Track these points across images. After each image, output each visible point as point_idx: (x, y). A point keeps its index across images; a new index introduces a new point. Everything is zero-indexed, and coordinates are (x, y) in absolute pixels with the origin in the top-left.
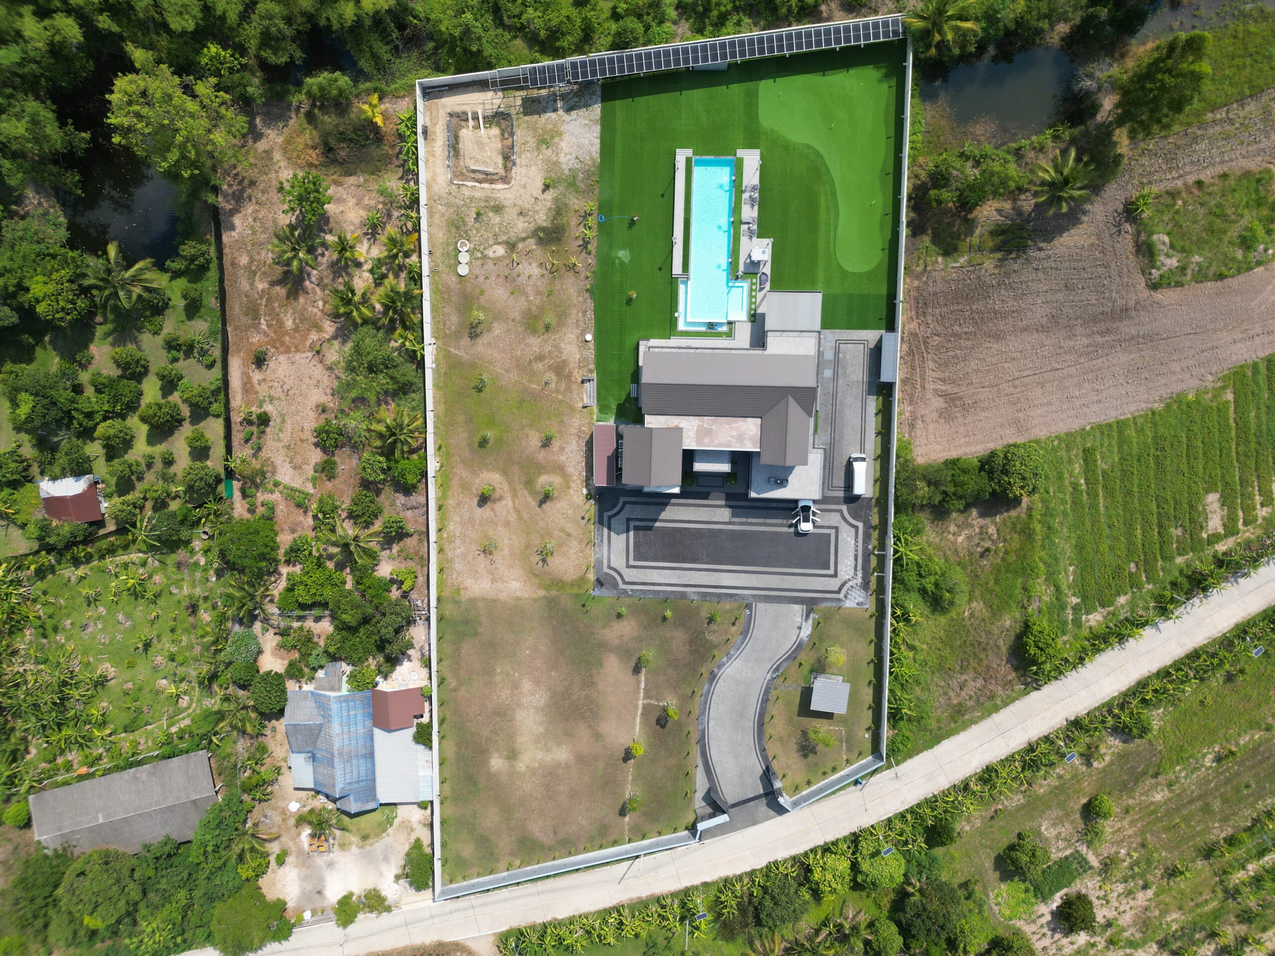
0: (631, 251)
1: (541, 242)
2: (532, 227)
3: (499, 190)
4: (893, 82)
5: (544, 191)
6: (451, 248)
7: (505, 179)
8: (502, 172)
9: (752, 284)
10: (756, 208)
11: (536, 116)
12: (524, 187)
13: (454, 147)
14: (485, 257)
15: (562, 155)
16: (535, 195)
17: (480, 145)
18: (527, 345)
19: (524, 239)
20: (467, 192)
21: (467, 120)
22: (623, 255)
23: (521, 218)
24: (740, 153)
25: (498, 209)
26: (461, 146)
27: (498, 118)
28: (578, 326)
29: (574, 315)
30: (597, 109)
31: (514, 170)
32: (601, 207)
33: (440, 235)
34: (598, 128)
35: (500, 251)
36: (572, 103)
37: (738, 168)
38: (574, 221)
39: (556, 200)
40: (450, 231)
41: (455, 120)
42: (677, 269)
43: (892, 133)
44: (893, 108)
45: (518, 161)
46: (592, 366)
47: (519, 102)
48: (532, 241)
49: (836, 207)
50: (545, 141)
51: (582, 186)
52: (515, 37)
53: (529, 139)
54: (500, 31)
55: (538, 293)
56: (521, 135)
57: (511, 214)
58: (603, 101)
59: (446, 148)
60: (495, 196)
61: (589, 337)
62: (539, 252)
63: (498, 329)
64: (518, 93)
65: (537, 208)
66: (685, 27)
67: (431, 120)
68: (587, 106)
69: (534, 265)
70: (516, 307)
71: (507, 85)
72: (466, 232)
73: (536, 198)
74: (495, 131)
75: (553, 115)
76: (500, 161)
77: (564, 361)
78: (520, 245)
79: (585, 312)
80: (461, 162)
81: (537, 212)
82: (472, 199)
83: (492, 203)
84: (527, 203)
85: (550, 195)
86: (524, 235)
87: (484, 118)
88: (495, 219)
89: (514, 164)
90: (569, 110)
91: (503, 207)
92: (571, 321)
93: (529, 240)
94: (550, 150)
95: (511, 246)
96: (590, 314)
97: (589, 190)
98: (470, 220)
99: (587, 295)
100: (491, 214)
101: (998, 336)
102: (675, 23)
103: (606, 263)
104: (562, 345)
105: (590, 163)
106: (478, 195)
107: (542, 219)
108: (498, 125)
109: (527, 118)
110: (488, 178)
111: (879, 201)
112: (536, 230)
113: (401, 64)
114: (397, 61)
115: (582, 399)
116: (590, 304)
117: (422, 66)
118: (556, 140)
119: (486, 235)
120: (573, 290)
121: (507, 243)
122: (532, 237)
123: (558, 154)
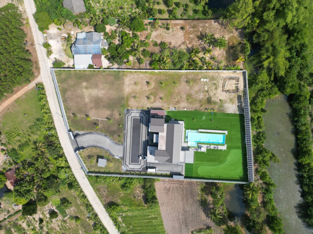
0: (205, 120)
1: (208, 98)
3: (220, 89)
4: (239, 179)
5: (220, 100)
6: (207, 77)
7: (223, 90)
8: (225, 90)
9: (196, 147)
10: (213, 148)
11: (237, 98)
12: (221, 95)
13: (231, 78)
14: (205, 85)
15: (228, 104)
16: (219, 98)
17: (231, 85)
18: (184, 94)
20: (220, 81)
21: (237, 82)
22: (204, 118)
23: (214, 94)
24: (226, 145)
25: (216, 89)
26: (231, 80)
27: (237, 89)
28: (188, 107)
29: (191, 106)
30: (238, 113)
31: (225, 93)
32: (215, 113)
33: (210, 74)
34: (233, 113)
35: (206, 89)
36: (240, 107)
37: (223, 145)
38: (212, 106)
39: (217, 102)
40: (211, 77)
41: (237, 79)
42: (200, 130)
43: (228, 178)
44: (234, 179)
45: (227, 94)
46: (179, 110)
47: (240, 94)
48: (208, 96)
49: (212, 166)
50: (231, 100)
52: (255, 94)
53: (232, 96)
54: (257, 91)
55: (196, 98)
56: (233, 94)
57: (215, 92)
58: (240, 115)
59: (231, 77)
61: (185, 109)
62: (206, 98)
63: (188, 87)
64: (242, 94)
66: (255, 133)
67: (238, 73)
68: (239, 110)
69: (203, 97)
70: (193, 92)
71: (245, 92)
72: (211, 81)
73: (218, 98)
74: (234, 88)
75: (237, 102)
76: (227, 89)
77: (180, 103)
78: (207, 94)
79: (191, 108)
80: (227, 80)
81: (215, 98)
83: (217, 87)
84: (217, 95)
85: (219, 101)
86: (210, 94)
87: (237, 86)
89: (226, 93)
90: (238, 106)
91: (216, 90)
92: (189, 105)
94: (229, 101)
95: (207, 91)
96: (191, 110)
97: (219, 110)
98: (214, 82)
99: (195, 109)
100: (215, 87)
101: (182, 200)
102: (256, 131)
103: (202, 114)
104: (183, 103)
105: (226, 111)
106: (220, 84)
107: (213, 99)
108: (236, 89)
109: (237, 96)
110: (223, 86)
111: (213, 175)
112: (211, 97)
113: (251, 66)
114: (252, 65)
115: (171, 107)
116: (193, 110)
117: (250, 71)
118: (231, 103)
119: (210, 86)
120: (196, 106)
121: (208, 90)
122: (209, 96)
123: (228, 103)
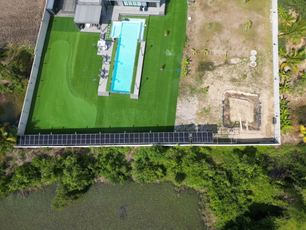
0: (165, 55)
1: (211, 64)
2: (215, 71)
3: (232, 89)
4: (33, 120)
5: (208, 87)
6: (260, 63)
7: (229, 95)
8: (230, 99)
10: (103, 68)
11: (210, 124)
12: (218, 90)
13: (257, 114)
14: (242, 58)
15: (197, 103)
16: (213, 86)
17: (242, 112)
18: (221, 18)
19: (220, 65)
20: (250, 89)
21: (249, 127)
22: (169, 53)
23: (221, 75)
24: (107, 94)
25: (233, 80)
26: (253, 114)
27: (231, 125)
28: (195, 25)
29: (196, 30)
30: (177, 123)
31: (224, 99)
32: (179, 76)
33: (266, 70)
34: (177, 114)
35: (233, 61)
36: (190, 128)
38: (193, 72)
39: (202, 83)
40: (261, 71)
41: (256, 127)
42: (143, 45)
43: (37, 98)
45: (221, 103)
46: (189, 6)
47: (219, 132)
48: (216, 64)
49: (67, 68)
50: (206, 111)
51: (187, 88)
53: (215, 113)
55: (213, 41)
56: (219, 115)
57: (227, 77)
58: (173, 127)
60: (235, 87)
61: (189, 18)
62: (213, 60)
63: (236, 25)
64: (220, 136)
65: (212, 80)
68: (182, 126)
69: (215, 54)
70: (226, 35)
72: (251, 71)
73: (212, 84)
74: (233, 119)
75: (200, 123)
76: (231, 104)
77: (203, 11)
78: (222, 63)
79: (191, 31)
80: (253, 105)
81: (212, 78)
82: (248, 86)
83: (236, 83)
84: (217, 83)
85: (205, 85)
86: (220, 68)
87: (239, 127)
88: (235, 76)
89: (223, 102)
90: (192, 125)
91: (230, 81)
92: (198, 28)
93: (217, 65)
94: (203, 106)
95: (227, 63)
96: (188, 29)
97: (184, 85)
98: (249, 75)
99: (189, 38)
100: (237, 78)
102: (133, 160)
103: (179, 52)
104: (203, 18)
105: (183, 98)
106: (244, 88)
107: (210, 75)
108: (231, 123)
109: (215, 123)
110: (238, 96)
112: (213, 69)
116: (188, 33)
118: (200, 111)
119: (241, 69)
120: (196, 41)
121: (229, 64)
122: (216, 66)
123: (199, 104)
